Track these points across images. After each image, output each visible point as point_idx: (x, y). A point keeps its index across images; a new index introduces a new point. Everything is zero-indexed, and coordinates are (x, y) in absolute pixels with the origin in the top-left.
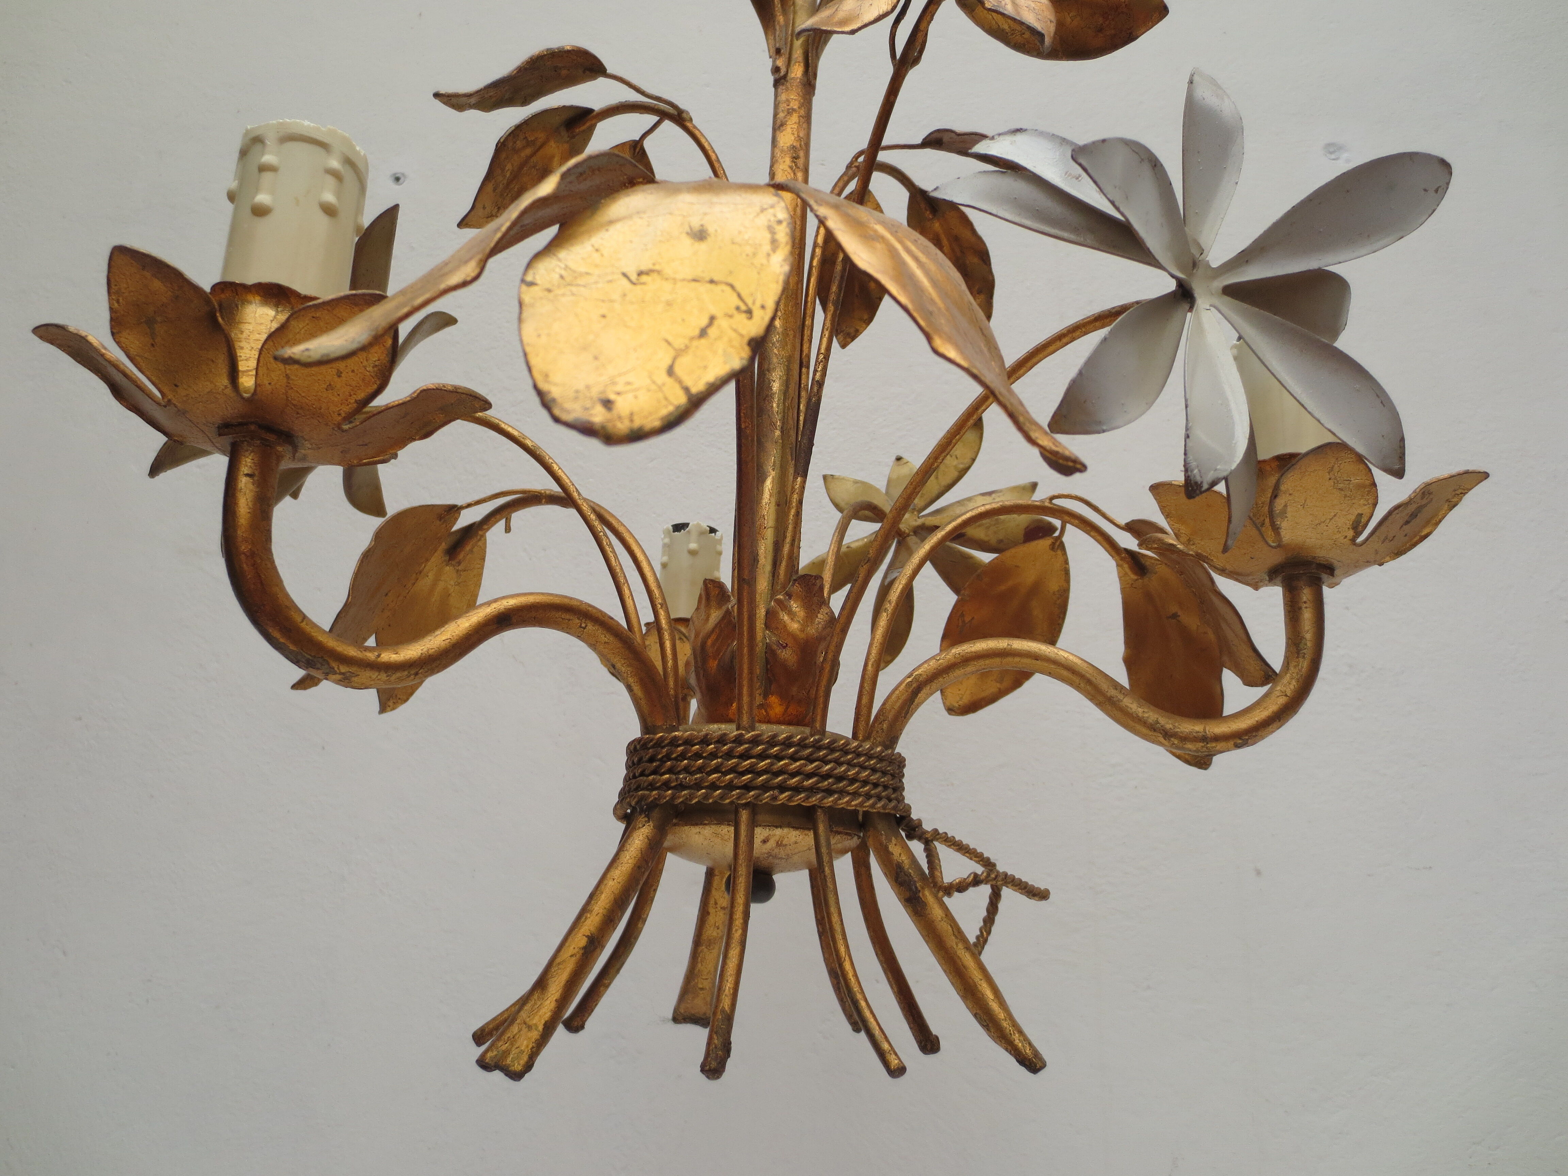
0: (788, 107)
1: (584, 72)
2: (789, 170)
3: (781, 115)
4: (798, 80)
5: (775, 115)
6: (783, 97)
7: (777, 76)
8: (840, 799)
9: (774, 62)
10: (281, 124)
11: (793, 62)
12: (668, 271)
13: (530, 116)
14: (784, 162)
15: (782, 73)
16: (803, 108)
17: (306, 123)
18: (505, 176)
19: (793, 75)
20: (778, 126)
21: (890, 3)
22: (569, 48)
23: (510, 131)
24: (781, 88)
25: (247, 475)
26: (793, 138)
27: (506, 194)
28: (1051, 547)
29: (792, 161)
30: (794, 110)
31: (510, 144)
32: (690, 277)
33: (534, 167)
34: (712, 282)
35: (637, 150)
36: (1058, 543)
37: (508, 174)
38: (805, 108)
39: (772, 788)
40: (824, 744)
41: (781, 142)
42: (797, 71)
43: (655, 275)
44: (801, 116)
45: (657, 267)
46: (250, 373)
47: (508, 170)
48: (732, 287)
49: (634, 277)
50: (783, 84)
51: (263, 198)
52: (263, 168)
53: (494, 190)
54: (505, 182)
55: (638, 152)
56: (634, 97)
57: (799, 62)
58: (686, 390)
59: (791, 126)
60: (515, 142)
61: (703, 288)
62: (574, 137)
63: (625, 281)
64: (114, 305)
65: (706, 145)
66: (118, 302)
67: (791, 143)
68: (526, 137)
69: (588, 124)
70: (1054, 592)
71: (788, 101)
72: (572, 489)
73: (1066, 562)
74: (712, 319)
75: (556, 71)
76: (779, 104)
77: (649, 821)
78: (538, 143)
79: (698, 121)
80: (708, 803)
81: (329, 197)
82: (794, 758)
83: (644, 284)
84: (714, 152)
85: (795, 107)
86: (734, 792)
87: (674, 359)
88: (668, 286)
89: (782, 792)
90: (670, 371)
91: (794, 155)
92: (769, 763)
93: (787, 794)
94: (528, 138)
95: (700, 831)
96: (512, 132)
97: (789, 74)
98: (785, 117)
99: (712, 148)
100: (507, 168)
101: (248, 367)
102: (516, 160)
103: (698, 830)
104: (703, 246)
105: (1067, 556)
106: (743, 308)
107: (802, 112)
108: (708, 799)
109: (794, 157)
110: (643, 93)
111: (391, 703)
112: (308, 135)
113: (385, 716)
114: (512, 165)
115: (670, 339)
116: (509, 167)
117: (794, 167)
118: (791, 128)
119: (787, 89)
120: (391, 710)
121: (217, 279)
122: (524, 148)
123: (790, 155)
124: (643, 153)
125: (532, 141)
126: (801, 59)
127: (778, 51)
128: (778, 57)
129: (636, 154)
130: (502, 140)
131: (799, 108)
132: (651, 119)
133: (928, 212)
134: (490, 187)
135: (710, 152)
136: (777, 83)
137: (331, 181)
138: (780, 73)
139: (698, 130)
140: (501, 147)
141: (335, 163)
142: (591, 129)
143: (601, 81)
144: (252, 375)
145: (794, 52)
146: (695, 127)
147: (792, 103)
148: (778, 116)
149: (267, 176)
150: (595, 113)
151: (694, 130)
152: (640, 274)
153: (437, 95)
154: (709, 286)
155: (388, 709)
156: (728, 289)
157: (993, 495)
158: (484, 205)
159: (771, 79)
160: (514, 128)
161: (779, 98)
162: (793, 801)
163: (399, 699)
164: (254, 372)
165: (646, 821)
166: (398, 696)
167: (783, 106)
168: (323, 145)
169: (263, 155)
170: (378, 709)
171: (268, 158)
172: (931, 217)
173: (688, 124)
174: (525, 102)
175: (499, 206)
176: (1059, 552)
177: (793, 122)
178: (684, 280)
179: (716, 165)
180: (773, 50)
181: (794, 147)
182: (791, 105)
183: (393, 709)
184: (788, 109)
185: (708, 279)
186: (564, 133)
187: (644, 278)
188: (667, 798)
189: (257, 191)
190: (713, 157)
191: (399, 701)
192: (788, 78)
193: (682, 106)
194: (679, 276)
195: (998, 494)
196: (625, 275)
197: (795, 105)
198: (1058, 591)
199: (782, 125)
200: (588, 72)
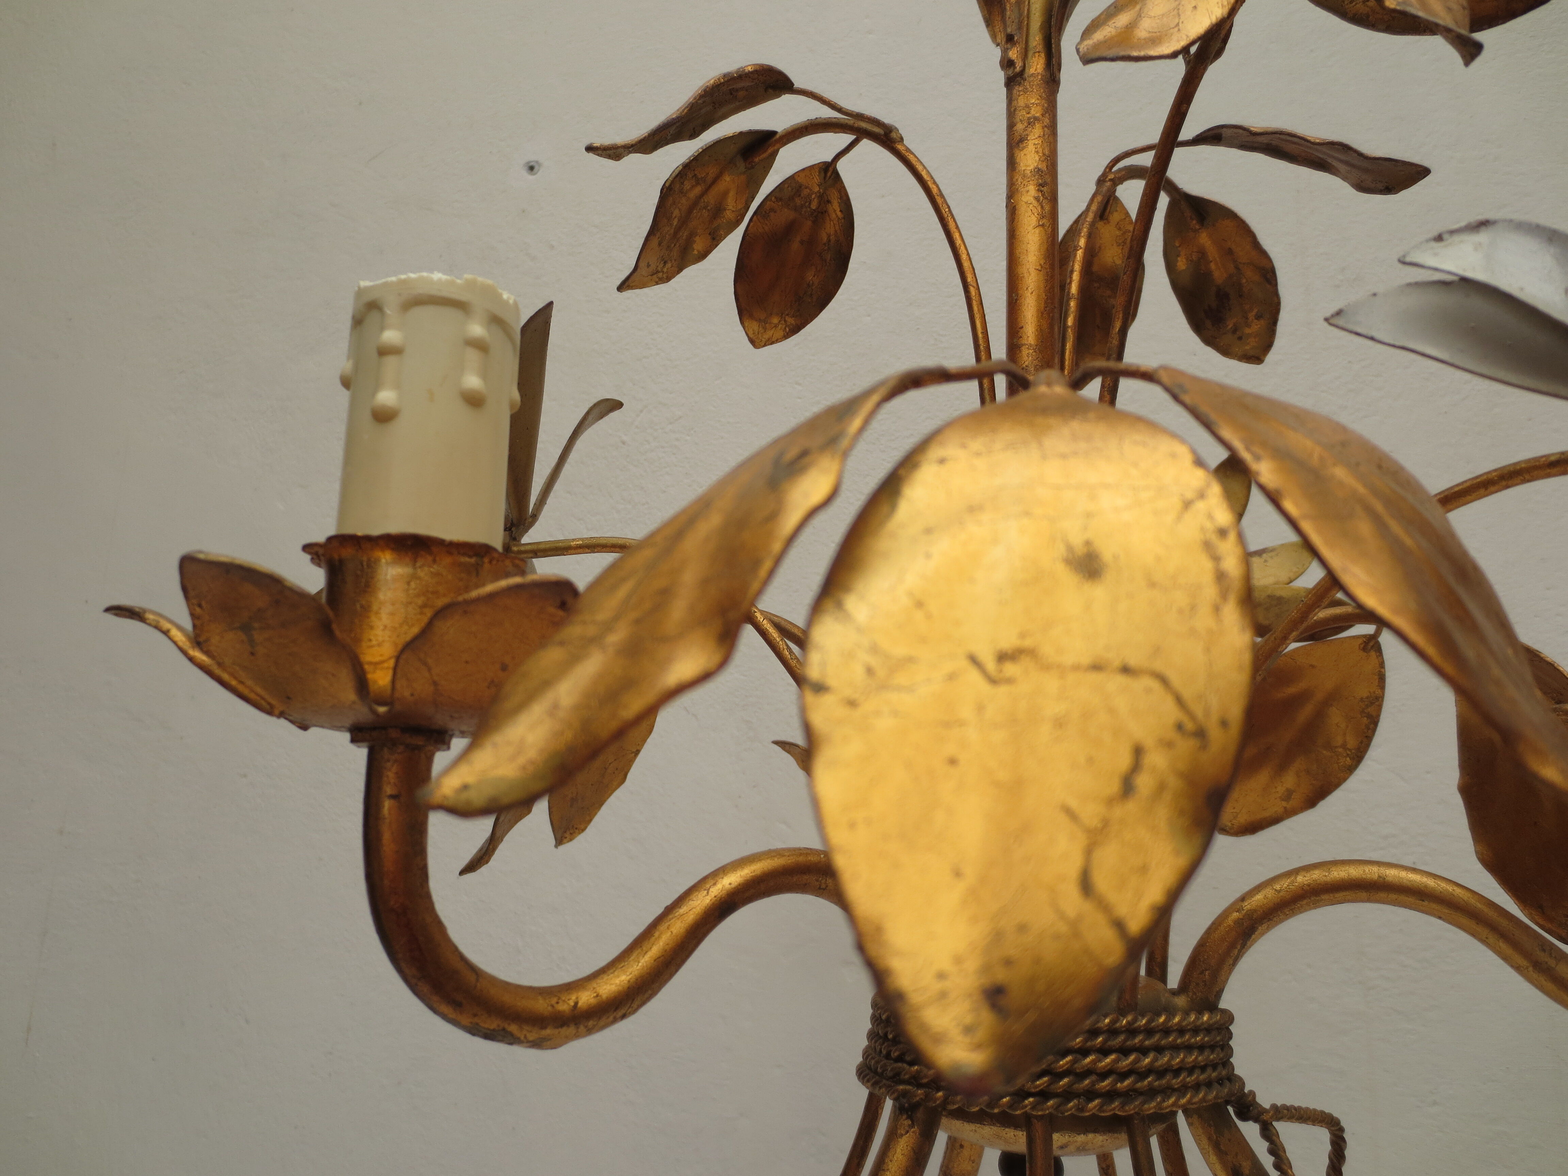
0: (1028, 116)
1: (766, 90)
2: (1035, 203)
3: (1020, 127)
4: (1040, 77)
5: (1011, 126)
6: (1021, 102)
7: (1010, 72)
8: (1164, 1101)
9: (1005, 52)
10: (404, 282)
11: (1030, 54)
12: (1047, 650)
13: (701, 150)
14: (1028, 191)
15: (1018, 67)
16: (1047, 115)
17: (437, 276)
18: (671, 225)
19: (1032, 71)
20: (1014, 143)
21: (1225, 3)
22: (750, 69)
23: (677, 172)
24: (1017, 89)
25: (392, 797)
26: (1037, 158)
27: (673, 245)
28: (1362, 646)
29: (1038, 190)
30: (1036, 119)
31: (677, 187)
32: (1086, 660)
33: (705, 208)
34: (1126, 670)
35: (829, 174)
36: (1371, 644)
37: (675, 222)
38: (1049, 115)
39: (1077, 1095)
40: (1140, 1026)
41: (1022, 164)
42: (1037, 66)
43: (1026, 662)
44: (1046, 126)
45: (1028, 643)
46: (386, 665)
47: (675, 217)
48: (1164, 680)
49: (991, 665)
50: (1019, 84)
51: (386, 397)
52: (384, 351)
53: (660, 244)
54: (672, 231)
55: (830, 177)
56: (827, 113)
57: (1039, 52)
58: (1119, 925)
59: (1034, 141)
60: (682, 183)
61: (1115, 682)
62: (753, 167)
63: (974, 675)
64: (195, 610)
65: (924, 174)
66: (200, 606)
67: (1036, 164)
68: (695, 175)
69: (770, 151)
70: (1362, 699)
71: (1027, 107)
72: (781, 646)
73: (1382, 665)
74: (1138, 752)
75: (731, 94)
76: (1015, 110)
77: (912, 1126)
78: (709, 179)
79: (911, 142)
80: (992, 1112)
81: (473, 381)
82: (1104, 1052)
83: (1010, 681)
84: (935, 183)
85: (1038, 115)
86: (1026, 1102)
87: (1089, 852)
88: (1051, 683)
89: (1091, 1100)
90: (1086, 885)
91: (1040, 181)
92: (1070, 1061)
93: (1096, 1102)
94: (698, 174)
95: (977, 1129)
96: (680, 173)
97: (1027, 70)
98: (1025, 130)
99: (932, 178)
100: (674, 215)
101: (381, 655)
102: (684, 203)
103: (974, 1129)
104: (1098, 592)
105: (1383, 658)
106: (1189, 726)
107: (1047, 121)
108: (993, 1108)
109: (1040, 185)
110: (839, 110)
111: (567, 835)
112: (439, 294)
113: (562, 848)
114: (680, 210)
115: (1073, 803)
116: (676, 213)
117: (1042, 198)
118: (1034, 144)
119: (1025, 91)
120: (568, 842)
121: (332, 531)
122: (693, 187)
123: (1035, 182)
124: (837, 176)
125: (702, 178)
126: (1040, 48)
127: (1010, 39)
128: (1009, 46)
129: (827, 179)
130: (667, 185)
131: (1043, 115)
132: (847, 138)
133: (1194, 222)
134: (655, 241)
135: (929, 183)
136: (1010, 82)
137: (472, 356)
138: (1015, 68)
139: (912, 153)
140: (667, 192)
141: (477, 330)
142: (774, 155)
143: (787, 99)
144: (388, 668)
145: (1031, 38)
146: (908, 150)
147: (1033, 109)
148: (1015, 128)
149: (391, 361)
150: (778, 136)
151: (907, 154)
152: (1003, 657)
153: (590, 149)
154: (1121, 680)
155: (565, 841)
156: (1155, 685)
157: (1264, 555)
158: (648, 263)
159: (1000, 76)
160: (681, 167)
161: (1014, 103)
162: (1103, 1111)
163: (576, 829)
164: (392, 663)
165: (909, 1125)
166: (575, 826)
167: (1021, 114)
168: (460, 306)
169: (382, 329)
170: (553, 842)
171: (391, 336)
172: (1197, 227)
173: (899, 147)
174: (694, 135)
175: (666, 259)
176: (1373, 654)
177: (1036, 136)
178: (1076, 668)
179: (939, 200)
180: (1001, 37)
181: (1039, 170)
182: (1033, 112)
183: (571, 840)
184: (1029, 119)
185: (1117, 663)
186: (741, 165)
187: (1010, 669)
188: (938, 1102)
189: (377, 388)
190: (935, 191)
191: (577, 831)
192: (1026, 75)
193: (887, 121)
194: (1069, 659)
195: (1270, 554)
196: (974, 660)
197: (1036, 112)
198: (1367, 698)
199: (1022, 140)
200: (770, 91)
